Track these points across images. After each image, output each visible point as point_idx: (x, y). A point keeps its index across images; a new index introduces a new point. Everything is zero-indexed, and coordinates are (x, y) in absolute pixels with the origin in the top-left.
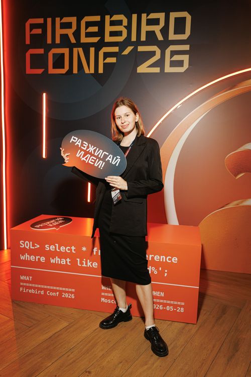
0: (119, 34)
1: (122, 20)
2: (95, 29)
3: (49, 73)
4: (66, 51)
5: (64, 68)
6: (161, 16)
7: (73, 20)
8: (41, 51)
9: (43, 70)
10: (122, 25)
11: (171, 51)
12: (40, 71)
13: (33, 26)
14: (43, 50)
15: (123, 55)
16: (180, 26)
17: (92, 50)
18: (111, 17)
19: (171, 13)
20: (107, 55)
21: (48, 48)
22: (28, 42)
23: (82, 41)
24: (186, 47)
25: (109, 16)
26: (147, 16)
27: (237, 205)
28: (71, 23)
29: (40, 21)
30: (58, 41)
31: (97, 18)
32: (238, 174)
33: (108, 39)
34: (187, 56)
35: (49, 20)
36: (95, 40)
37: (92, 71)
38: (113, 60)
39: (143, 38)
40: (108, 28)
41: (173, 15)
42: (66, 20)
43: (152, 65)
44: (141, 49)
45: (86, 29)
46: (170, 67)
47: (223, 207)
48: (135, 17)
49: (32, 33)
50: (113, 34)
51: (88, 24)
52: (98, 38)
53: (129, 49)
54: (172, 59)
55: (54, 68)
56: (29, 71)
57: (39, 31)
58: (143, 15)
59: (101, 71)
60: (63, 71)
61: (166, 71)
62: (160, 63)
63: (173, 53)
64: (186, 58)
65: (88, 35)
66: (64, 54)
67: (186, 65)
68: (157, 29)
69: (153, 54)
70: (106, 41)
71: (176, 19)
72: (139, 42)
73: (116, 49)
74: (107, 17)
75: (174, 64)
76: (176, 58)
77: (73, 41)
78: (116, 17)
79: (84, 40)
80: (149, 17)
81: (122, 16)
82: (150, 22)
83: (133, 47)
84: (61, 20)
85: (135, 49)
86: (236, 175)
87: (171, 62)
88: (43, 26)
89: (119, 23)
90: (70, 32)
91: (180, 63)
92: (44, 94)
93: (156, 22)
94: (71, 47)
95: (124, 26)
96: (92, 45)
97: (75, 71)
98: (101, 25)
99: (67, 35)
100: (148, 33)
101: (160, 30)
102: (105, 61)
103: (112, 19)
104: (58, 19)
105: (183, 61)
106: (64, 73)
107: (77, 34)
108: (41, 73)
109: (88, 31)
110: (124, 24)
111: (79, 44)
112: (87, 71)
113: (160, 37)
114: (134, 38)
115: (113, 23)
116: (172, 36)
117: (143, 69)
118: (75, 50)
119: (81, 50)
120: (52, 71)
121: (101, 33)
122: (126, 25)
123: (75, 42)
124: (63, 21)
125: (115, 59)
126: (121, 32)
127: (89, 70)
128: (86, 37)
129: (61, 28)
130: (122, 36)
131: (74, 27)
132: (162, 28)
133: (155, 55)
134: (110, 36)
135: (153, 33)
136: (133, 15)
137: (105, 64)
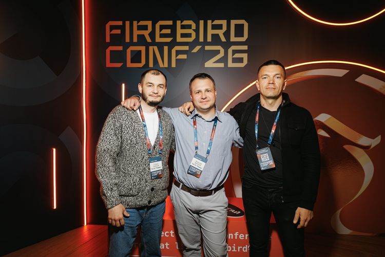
0: (189, 35)
1: (191, 25)
2: (168, 31)
3: (128, 66)
4: (143, 49)
5: (141, 62)
6: (224, 23)
7: (149, 23)
8: (120, 48)
9: (122, 64)
10: (191, 28)
11: (233, 50)
12: (119, 65)
13: (112, 28)
14: (122, 47)
15: (192, 53)
16: (239, 30)
17: (166, 48)
18: (181, 23)
19: (231, 21)
20: (178, 52)
21: (126, 46)
22: (108, 40)
23: (156, 41)
24: (245, 48)
25: (180, 21)
26: (212, 22)
28: (147, 26)
29: (120, 23)
30: (135, 40)
31: (170, 23)
33: (179, 39)
35: (128, 23)
36: (169, 40)
37: (166, 65)
38: (184, 57)
39: (209, 39)
40: (179, 31)
41: (233, 22)
42: (142, 23)
43: (214, 62)
44: (207, 48)
45: (160, 31)
46: (233, 62)
48: (202, 22)
49: (112, 32)
50: (183, 35)
51: (162, 27)
52: (171, 39)
53: (198, 48)
54: (234, 56)
55: (132, 61)
56: (109, 65)
57: (119, 32)
58: (208, 21)
59: (174, 65)
60: (140, 65)
61: (229, 66)
62: (224, 60)
63: (234, 52)
64: (245, 56)
65: (162, 36)
66: (141, 51)
67: (245, 62)
68: (220, 33)
69: (217, 52)
70: (177, 41)
71: (236, 25)
72: (206, 43)
73: (186, 48)
74: (179, 23)
75: (235, 60)
76: (237, 55)
77: (149, 40)
78: (186, 22)
79: (158, 39)
80: (214, 23)
81: (191, 21)
82: (215, 27)
83: (200, 47)
84: (138, 23)
85: (203, 48)
87: (233, 58)
88: (123, 28)
89: (189, 27)
90: (146, 33)
91: (240, 60)
92: (123, 85)
93: (220, 27)
94: (147, 45)
95: (193, 30)
96: (166, 44)
97: (151, 65)
98: (173, 28)
99: (143, 35)
100: (212, 35)
101: (224, 34)
102: (177, 58)
103: (183, 24)
104: (135, 23)
105: (243, 58)
107: (152, 35)
109: (162, 32)
110: (193, 28)
111: (154, 43)
112: (161, 65)
113: (223, 39)
114: (201, 39)
115: (183, 27)
116: (233, 39)
117: (210, 64)
118: (151, 48)
119: (156, 48)
120: (130, 65)
121: (173, 34)
122: (195, 28)
123: (150, 41)
124: (140, 24)
125: (186, 55)
126: (191, 34)
127: (164, 64)
128: (160, 37)
129: (138, 30)
130: (191, 37)
131: (150, 29)
132: (225, 32)
133: (220, 53)
134: (181, 37)
135: (218, 35)
136: (200, 21)
137: (177, 60)
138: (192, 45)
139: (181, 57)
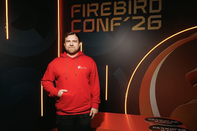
2: (109, 9)
4: (93, 20)
5: (92, 29)
6: (145, 1)
7: (97, 5)
8: (80, 21)
9: (80, 30)
13: (75, 9)
15: (124, 21)
17: (107, 19)
20: (115, 22)
21: (83, 19)
22: (72, 16)
24: (160, 16)
25: (116, 2)
26: (137, 1)
27: (195, 102)
28: (95, 6)
29: (80, 6)
30: (88, 15)
31: (110, 3)
32: (194, 84)
33: (115, 13)
34: (161, 21)
35: (84, 5)
36: (109, 14)
37: (107, 30)
38: (119, 24)
39: (135, 12)
40: (116, 8)
41: (152, 0)
42: (93, 5)
43: (139, 27)
44: (134, 18)
45: (104, 9)
46: (151, 26)
47: (186, 103)
49: (75, 12)
50: (118, 11)
51: (105, 7)
52: (111, 13)
53: (127, 19)
54: (152, 23)
55: (86, 29)
57: (78, 11)
58: (135, 1)
59: (112, 30)
61: (148, 29)
62: (145, 25)
63: (152, 20)
65: (105, 12)
66: (92, 22)
67: (160, 26)
70: (114, 15)
71: (153, 2)
72: (133, 15)
73: (120, 19)
74: (115, 3)
76: (154, 22)
77: (97, 15)
78: (119, 3)
79: (102, 14)
81: (123, 1)
82: (139, 4)
83: (129, 17)
85: (131, 18)
86: (193, 85)
87: (151, 24)
88: (81, 9)
89: (122, 5)
90: (95, 11)
91: (156, 25)
93: (142, 4)
94: (96, 18)
95: (124, 7)
96: (107, 17)
97: (98, 30)
98: (112, 7)
99: (93, 13)
100: (137, 9)
101: (145, 8)
102: (114, 25)
103: (118, 3)
104: (88, 5)
105: (158, 23)
106: (92, 31)
107: (99, 12)
108: (79, 32)
109: (104, 10)
110: (124, 6)
112: (104, 30)
113: (144, 12)
114: (130, 13)
115: (118, 6)
116: (151, 11)
117: (135, 28)
118: (98, 20)
119: (101, 20)
120: (85, 31)
121: (112, 11)
122: (126, 6)
124: (91, 5)
125: (120, 23)
126: (123, 9)
127: (105, 30)
128: (104, 13)
129: (90, 9)
130: (123, 12)
131: (97, 8)
132: (146, 7)
133: (142, 21)
134: (117, 12)
135: (141, 9)
136: (129, 1)
137: (114, 26)
138: (124, 17)
139: (116, 24)
